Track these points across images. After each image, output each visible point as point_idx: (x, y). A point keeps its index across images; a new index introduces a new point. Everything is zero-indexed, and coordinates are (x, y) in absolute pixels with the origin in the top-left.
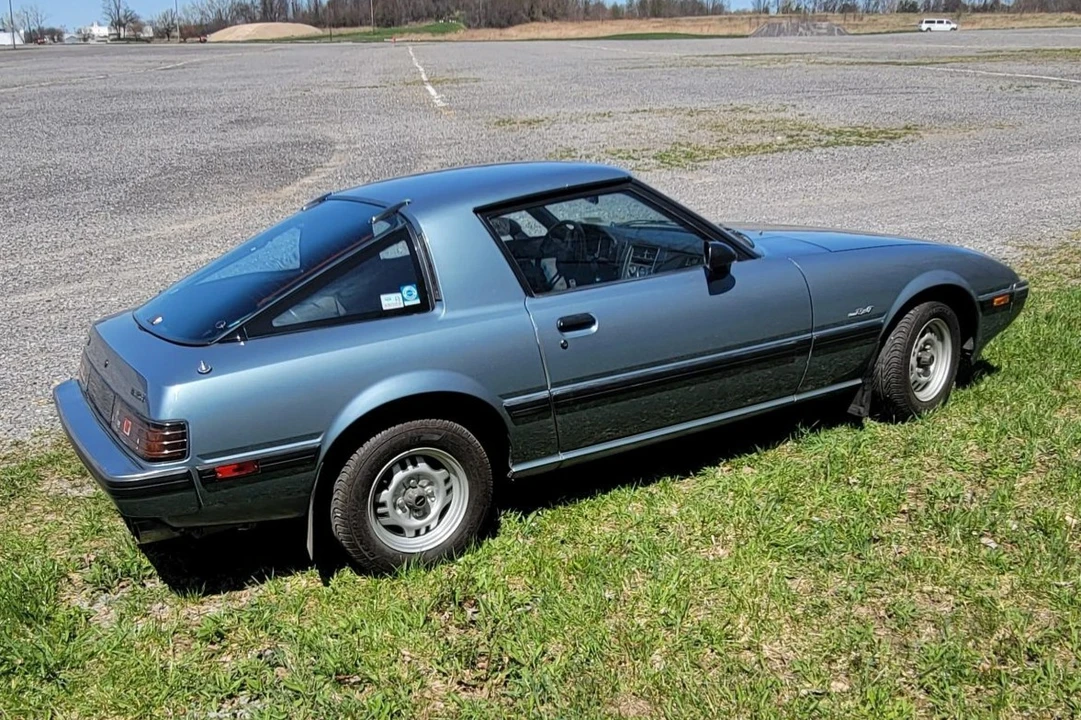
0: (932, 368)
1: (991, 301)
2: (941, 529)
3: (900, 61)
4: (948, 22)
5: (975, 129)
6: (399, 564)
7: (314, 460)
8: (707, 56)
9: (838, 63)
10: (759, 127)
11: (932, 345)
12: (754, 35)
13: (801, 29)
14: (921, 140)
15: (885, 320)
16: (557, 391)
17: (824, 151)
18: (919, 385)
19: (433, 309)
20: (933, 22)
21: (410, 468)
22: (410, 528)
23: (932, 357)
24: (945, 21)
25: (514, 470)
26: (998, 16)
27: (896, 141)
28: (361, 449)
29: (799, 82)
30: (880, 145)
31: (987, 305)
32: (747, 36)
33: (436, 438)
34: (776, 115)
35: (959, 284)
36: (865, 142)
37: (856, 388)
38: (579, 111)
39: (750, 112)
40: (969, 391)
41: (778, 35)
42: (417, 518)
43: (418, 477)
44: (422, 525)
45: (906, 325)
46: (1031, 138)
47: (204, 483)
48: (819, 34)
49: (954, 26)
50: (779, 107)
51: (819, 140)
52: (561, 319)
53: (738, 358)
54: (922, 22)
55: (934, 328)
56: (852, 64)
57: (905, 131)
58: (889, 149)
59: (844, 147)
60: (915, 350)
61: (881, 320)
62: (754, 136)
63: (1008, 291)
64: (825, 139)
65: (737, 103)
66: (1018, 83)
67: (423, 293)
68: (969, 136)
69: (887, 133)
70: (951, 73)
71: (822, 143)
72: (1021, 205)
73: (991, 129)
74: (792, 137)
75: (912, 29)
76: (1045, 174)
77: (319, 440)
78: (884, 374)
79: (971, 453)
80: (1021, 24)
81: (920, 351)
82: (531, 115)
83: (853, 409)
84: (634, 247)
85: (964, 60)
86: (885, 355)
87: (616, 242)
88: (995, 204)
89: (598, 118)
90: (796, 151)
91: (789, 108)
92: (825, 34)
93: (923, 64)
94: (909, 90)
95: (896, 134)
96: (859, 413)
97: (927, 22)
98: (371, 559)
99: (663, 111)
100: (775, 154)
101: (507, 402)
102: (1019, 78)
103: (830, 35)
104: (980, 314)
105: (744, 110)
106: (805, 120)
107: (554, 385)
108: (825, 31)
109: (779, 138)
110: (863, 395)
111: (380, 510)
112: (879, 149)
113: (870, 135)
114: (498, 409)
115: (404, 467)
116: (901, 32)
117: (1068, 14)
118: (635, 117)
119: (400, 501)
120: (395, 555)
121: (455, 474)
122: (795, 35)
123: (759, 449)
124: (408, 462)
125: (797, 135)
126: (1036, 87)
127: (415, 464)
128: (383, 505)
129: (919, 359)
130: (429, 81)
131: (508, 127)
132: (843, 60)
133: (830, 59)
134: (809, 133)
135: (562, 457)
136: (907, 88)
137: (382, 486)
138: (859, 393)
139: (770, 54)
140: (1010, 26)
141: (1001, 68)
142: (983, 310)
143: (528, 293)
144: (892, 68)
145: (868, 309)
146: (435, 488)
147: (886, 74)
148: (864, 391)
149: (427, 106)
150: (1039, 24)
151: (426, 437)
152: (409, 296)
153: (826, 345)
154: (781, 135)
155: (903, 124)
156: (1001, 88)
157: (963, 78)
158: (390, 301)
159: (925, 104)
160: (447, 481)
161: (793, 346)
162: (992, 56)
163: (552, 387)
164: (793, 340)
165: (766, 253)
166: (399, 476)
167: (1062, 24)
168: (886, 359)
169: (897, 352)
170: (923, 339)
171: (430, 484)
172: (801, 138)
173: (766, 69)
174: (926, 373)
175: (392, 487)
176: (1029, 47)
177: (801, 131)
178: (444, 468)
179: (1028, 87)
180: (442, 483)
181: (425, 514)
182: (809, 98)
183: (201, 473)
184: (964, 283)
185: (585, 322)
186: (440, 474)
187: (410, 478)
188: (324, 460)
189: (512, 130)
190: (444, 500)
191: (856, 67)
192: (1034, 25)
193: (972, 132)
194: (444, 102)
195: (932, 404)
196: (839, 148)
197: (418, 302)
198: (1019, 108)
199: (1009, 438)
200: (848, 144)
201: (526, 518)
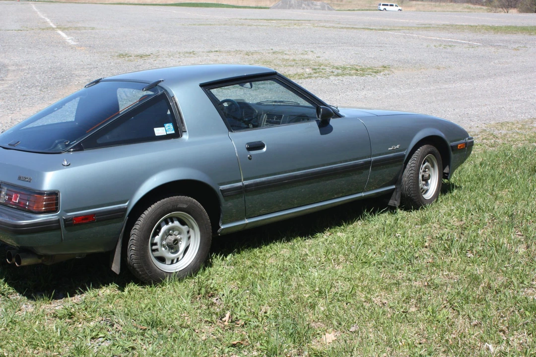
0: (429, 181)
1: (457, 146)
2: (447, 250)
3: (371, 28)
4: (396, 6)
5: (424, 68)
6: (164, 278)
7: (123, 215)
8: (246, 19)
9: (333, 27)
10: (293, 63)
11: (429, 169)
12: (274, 8)
13: (303, 5)
14: (393, 74)
15: (406, 153)
16: (246, 183)
17: (337, 78)
18: (424, 190)
19: (181, 136)
20: (387, 5)
21: (170, 223)
22: (169, 259)
23: (429, 175)
24: (394, 5)
25: (222, 227)
26: (426, 3)
27: (378, 74)
28: (147, 211)
29: (311, 38)
30: (369, 76)
31: (454, 148)
32: (268, 8)
33: (185, 206)
34: (302, 56)
35: (440, 135)
36: (360, 74)
37: (393, 190)
38: (171, 50)
39: (286, 54)
40: (448, 195)
41: (289, 9)
42: (172, 253)
43: (173, 229)
44: (175, 257)
45: (416, 156)
46: (457, 74)
47: (66, 226)
48: (315, 9)
49: (400, 8)
50: (303, 52)
51: (332, 72)
52: (248, 144)
53: (336, 169)
54: (380, 5)
55: (429, 159)
56: (342, 28)
57: (383, 68)
58: (375, 79)
59: (348, 77)
60: (421, 171)
61: (404, 153)
62: (291, 69)
63: (464, 141)
64: (336, 72)
65: (276, 49)
66: (444, 43)
67: (176, 128)
68: (421, 73)
69: (373, 69)
70: (404, 36)
71: (335, 74)
72: (457, 110)
73: (433, 69)
74: (315, 69)
75: (374, 8)
76: (467, 95)
77: (127, 204)
78: (407, 183)
79: (455, 222)
80: (440, 9)
81: (423, 172)
82: (140, 51)
83: (391, 202)
84: (267, 114)
85: (410, 28)
86: (406, 172)
87: (257, 111)
88: (442, 110)
89: (187, 55)
90: (319, 78)
91: (309, 53)
92: (320, 9)
93: (386, 30)
94: (380, 45)
95: (378, 70)
96: (395, 204)
97: (383, 5)
98: (149, 275)
99: (229, 52)
100: (307, 80)
101: (222, 187)
102: (444, 41)
103: (323, 10)
104: (452, 153)
105: (282, 53)
106: (321, 60)
107: (245, 180)
108: (319, 7)
109: (307, 70)
110: (396, 194)
111: (154, 247)
112: (370, 78)
113: (363, 70)
114: (217, 190)
115: (167, 223)
116: (367, 10)
117: (467, 4)
118: (211, 55)
119: (164, 243)
120: (162, 273)
121: (193, 228)
122: (300, 9)
123: (344, 224)
124: (169, 220)
125: (318, 69)
126: (455, 46)
127: (173, 222)
128: (156, 244)
129: (423, 176)
130: (57, 28)
131: (127, 59)
132: (336, 25)
133: (328, 25)
134: (325, 67)
135: (247, 221)
136: (379, 43)
137: (156, 233)
138: (394, 193)
139: (288, 20)
140: (433, 10)
141: (434, 35)
142: (453, 150)
143: (230, 130)
144: (367, 31)
145: (398, 146)
146: (182, 236)
147: (365, 35)
148: (397, 192)
149: (63, 44)
150: (451, 10)
151: (180, 206)
152: (168, 129)
153: (378, 164)
154: (308, 68)
155: (381, 64)
156: (435, 46)
157: (412, 39)
158: (159, 131)
159: (392, 53)
160: (188, 232)
161: (362, 165)
162: (427, 28)
163: (244, 180)
164: (361, 161)
165: (346, 116)
166: (164, 228)
167: (464, 10)
168: (407, 174)
169: (413, 171)
170: (425, 165)
171: (179, 234)
172: (321, 70)
173: (288, 29)
174: (427, 184)
175: (161, 234)
176: (447, 23)
177: (320, 66)
178: (187, 225)
179: (450, 46)
180: (186, 233)
181: (177, 251)
182: (320, 47)
183: (65, 220)
184: (442, 135)
185: (260, 146)
186: (185, 228)
187: (169, 229)
188: (128, 216)
189: (131, 61)
190: (187, 243)
191: (345, 30)
192: (448, 10)
193: (422, 70)
194: (75, 41)
195: (430, 201)
196: (346, 77)
197: (173, 132)
198: (447, 58)
199: (472, 214)
200: (350, 75)
201: (226, 257)
